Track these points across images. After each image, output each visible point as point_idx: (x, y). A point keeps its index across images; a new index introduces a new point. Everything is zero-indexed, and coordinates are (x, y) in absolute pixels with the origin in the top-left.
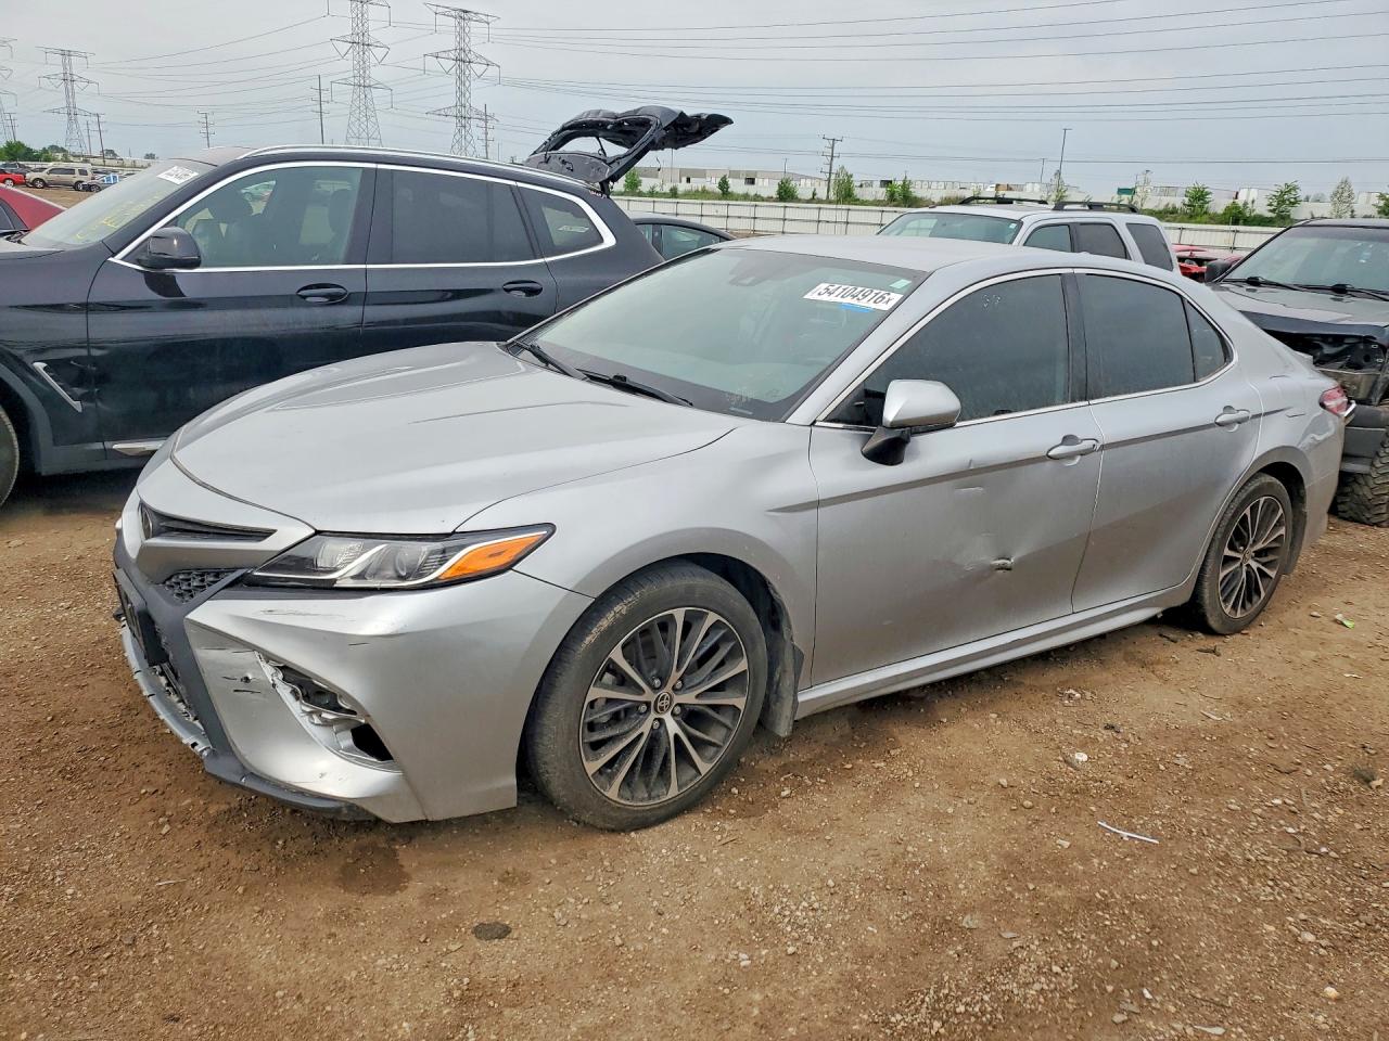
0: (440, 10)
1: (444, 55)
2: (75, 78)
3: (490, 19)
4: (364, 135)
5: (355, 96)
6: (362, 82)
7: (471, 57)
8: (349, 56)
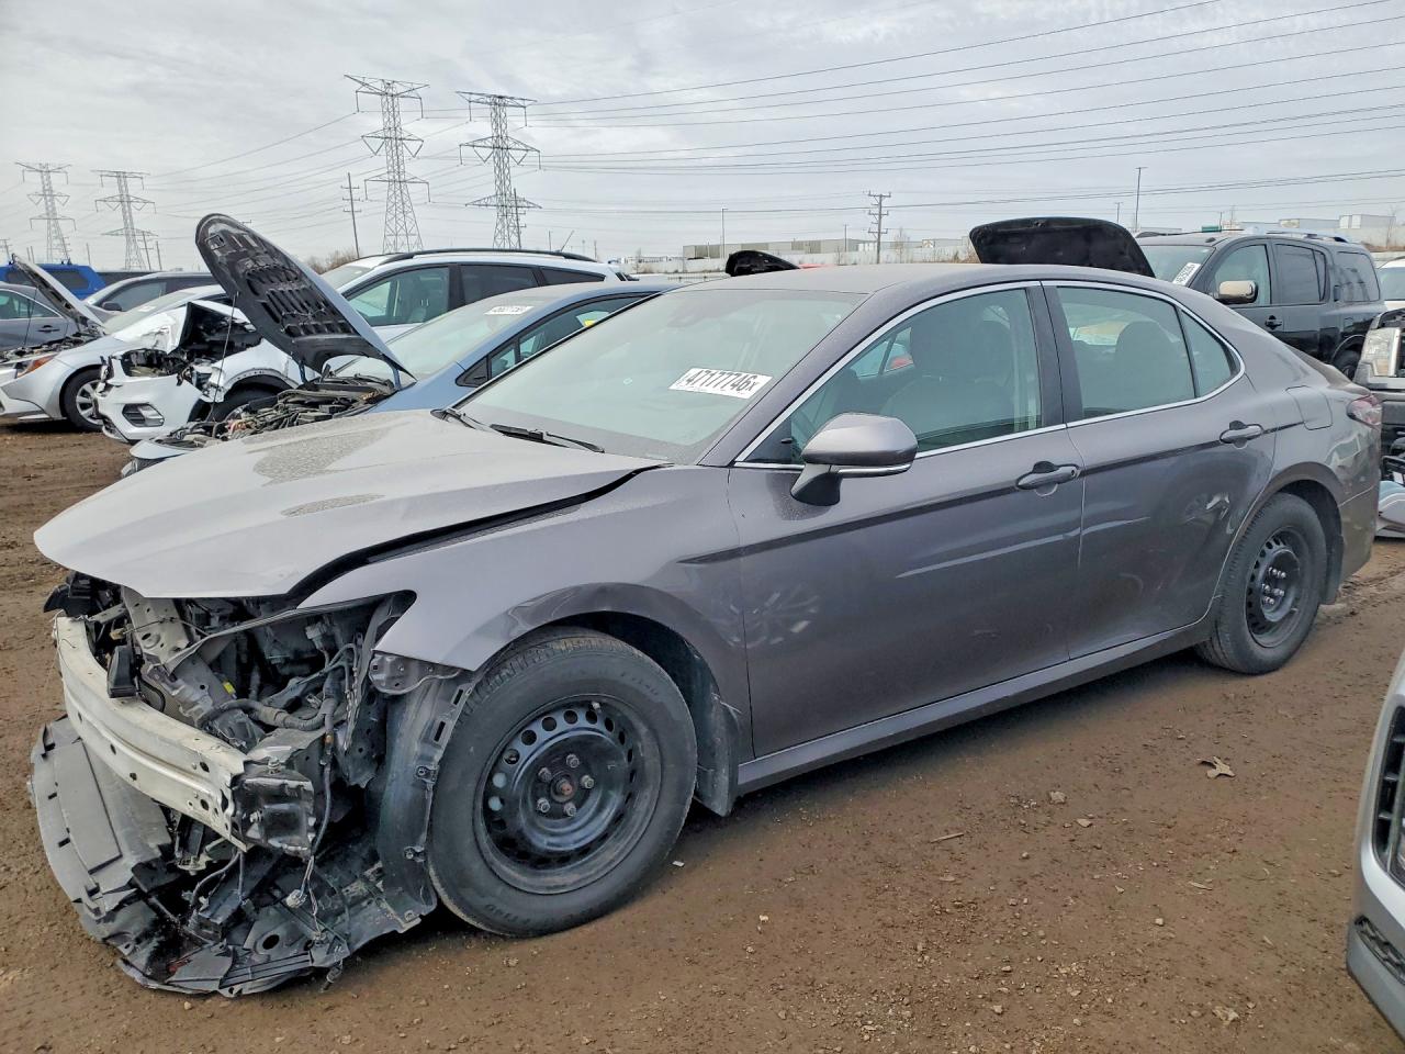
0: (474, 97)
1: (480, 144)
2: (132, 199)
3: (526, 103)
4: (403, 232)
5: (391, 193)
6: (397, 177)
7: (510, 143)
8: (383, 152)
